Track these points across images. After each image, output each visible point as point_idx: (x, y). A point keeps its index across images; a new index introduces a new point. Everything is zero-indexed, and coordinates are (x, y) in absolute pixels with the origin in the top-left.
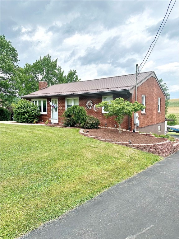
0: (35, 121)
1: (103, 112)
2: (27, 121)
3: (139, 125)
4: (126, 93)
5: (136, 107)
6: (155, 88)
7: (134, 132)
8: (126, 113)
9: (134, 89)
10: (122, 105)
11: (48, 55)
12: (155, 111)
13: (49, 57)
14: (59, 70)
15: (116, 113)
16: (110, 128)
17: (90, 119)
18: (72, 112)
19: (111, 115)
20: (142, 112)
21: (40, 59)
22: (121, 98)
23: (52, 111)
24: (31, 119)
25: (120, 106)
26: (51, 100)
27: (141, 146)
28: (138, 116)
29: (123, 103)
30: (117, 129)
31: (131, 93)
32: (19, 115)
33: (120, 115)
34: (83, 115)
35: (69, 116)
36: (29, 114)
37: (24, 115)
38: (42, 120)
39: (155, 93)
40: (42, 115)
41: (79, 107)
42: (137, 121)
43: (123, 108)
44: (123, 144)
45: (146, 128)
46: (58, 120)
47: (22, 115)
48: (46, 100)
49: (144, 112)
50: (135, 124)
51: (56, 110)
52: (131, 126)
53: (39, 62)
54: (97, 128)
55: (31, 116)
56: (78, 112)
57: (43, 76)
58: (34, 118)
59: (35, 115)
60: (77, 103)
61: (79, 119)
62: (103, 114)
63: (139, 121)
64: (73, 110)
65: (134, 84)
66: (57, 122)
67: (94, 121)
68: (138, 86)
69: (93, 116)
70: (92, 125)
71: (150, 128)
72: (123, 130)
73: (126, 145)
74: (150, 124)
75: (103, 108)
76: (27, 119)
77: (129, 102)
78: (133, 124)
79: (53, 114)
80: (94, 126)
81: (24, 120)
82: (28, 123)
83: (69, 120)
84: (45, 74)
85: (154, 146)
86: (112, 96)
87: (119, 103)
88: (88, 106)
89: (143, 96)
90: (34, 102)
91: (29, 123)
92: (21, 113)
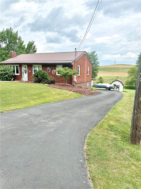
0: (12, 79)
1: (57, 74)
2: (7, 79)
3: (76, 82)
4: (70, 65)
5: (74, 72)
6: (86, 61)
7: (74, 86)
8: (69, 76)
9: (74, 62)
10: (68, 71)
11: (11, 28)
12: (85, 75)
13: (11, 29)
14: (20, 39)
15: (64, 75)
16: (61, 84)
17: (50, 78)
18: (39, 74)
19: (62, 77)
20: (78, 75)
21: (3, 31)
22: (67, 67)
23: (23, 73)
24: (9, 78)
25: (66, 72)
26: (22, 66)
27: (76, 91)
28: (76, 77)
29: (68, 70)
30: (65, 84)
31: (72, 64)
32: (1, 75)
33: (67, 77)
34: (46, 76)
35: (37, 76)
36: (8, 75)
37: (5, 75)
38: (16, 79)
39: (86, 64)
40: (16, 75)
41: (43, 71)
42: (75, 80)
43: (68, 73)
44: (68, 90)
45: (80, 84)
46: (27, 79)
47: (4, 75)
48: (18, 65)
49: (79, 75)
50: (74, 81)
51: (26, 72)
52: (72, 82)
53: (2, 33)
54: (54, 83)
55: (10, 76)
56: (43, 74)
57: (6, 44)
58: (11, 78)
59: (12, 75)
60: (41, 69)
61: (44, 78)
62: (57, 76)
63: (76, 80)
64: (40, 73)
65: (74, 59)
66: (27, 81)
67: (52, 80)
68: (76, 60)
69: (51, 77)
70: (51, 81)
71: (82, 84)
72: (68, 84)
73: (69, 91)
74: (83, 82)
75: (57, 73)
76: (7, 78)
77: (71, 69)
78: (73, 82)
79: (23, 75)
80: (52, 82)
81: (5, 79)
82: (7, 80)
83: (37, 79)
84: (8, 43)
85: (82, 91)
86: (62, 66)
87: (66, 70)
88: (48, 71)
89: (79, 66)
90: (9, 67)
91: (9, 81)
92: (3, 74)
